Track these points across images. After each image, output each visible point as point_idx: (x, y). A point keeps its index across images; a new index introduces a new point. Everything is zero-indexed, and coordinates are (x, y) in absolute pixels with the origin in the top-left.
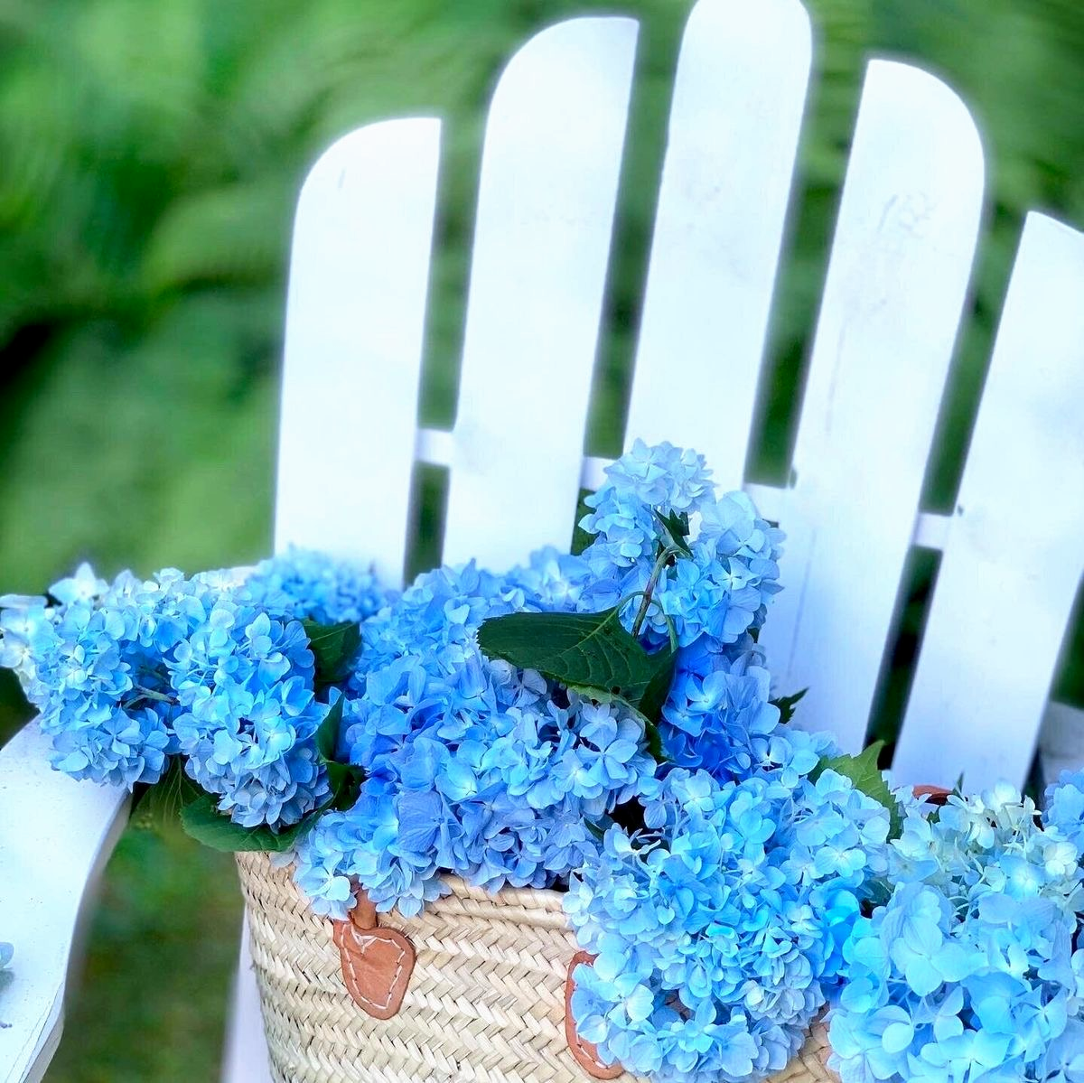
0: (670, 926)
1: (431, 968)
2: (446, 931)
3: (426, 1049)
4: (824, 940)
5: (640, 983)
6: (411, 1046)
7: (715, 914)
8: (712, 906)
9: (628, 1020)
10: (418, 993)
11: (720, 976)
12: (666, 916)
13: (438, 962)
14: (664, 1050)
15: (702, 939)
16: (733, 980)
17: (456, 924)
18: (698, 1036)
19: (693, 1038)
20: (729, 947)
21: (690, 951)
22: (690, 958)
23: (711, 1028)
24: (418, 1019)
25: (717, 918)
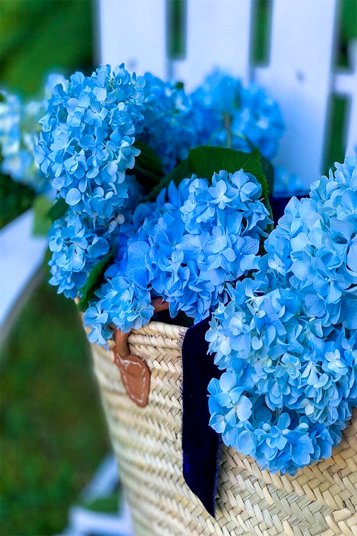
0: (260, 351)
1: (158, 378)
2: (161, 357)
3: (162, 425)
4: (349, 375)
5: (242, 394)
6: (156, 423)
7: (288, 347)
8: (287, 342)
9: (238, 420)
10: (155, 393)
11: (288, 391)
12: (258, 345)
13: (161, 375)
14: (258, 442)
15: (279, 364)
16: (296, 396)
17: (165, 353)
18: (279, 437)
19: (275, 438)
20: (295, 371)
21: (272, 371)
22: (270, 376)
23: (286, 431)
24: (157, 408)
25: (289, 349)
